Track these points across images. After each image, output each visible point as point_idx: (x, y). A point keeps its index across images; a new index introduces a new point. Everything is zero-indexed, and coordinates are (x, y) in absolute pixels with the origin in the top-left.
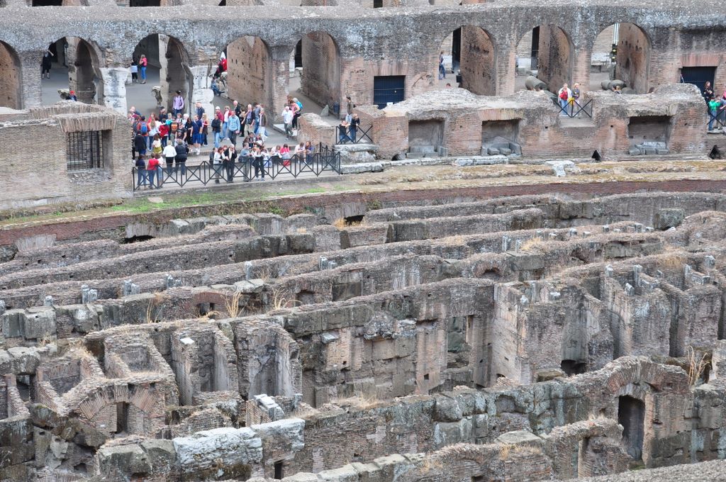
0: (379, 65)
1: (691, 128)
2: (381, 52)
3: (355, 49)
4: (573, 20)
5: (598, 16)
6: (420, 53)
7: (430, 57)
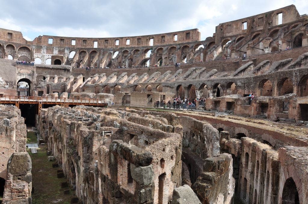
0: (245, 91)
1: (272, 108)
2: (245, 88)
3: (240, 87)
4: (292, 75)
5: (300, 73)
6: (254, 88)
7: (256, 89)
